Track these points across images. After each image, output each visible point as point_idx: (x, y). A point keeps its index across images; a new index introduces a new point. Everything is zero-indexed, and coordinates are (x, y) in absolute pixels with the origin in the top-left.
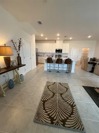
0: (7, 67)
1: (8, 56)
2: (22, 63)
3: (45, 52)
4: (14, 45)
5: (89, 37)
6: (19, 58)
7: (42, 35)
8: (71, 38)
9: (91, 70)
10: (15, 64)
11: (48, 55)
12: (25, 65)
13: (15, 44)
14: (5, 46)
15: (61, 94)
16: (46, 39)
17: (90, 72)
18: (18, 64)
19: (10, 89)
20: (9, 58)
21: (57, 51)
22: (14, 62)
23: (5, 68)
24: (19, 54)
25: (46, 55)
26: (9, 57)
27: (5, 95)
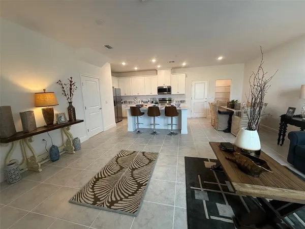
0: (48, 125)
1: (49, 107)
2: (78, 118)
3: (137, 95)
4: (63, 88)
5: (220, 58)
6: (71, 110)
7: (124, 64)
8: (184, 64)
9: (225, 126)
10: (63, 119)
11: (143, 100)
12: (83, 121)
13: (64, 86)
14: (45, 92)
15: (133, 169)
16: (136, 69)
17: (224, 131)
18: (70, 120)
19: (53, 161)
20: (52, 110)
21: (161, 90)
22: (61, 117)
23: (45, 126)
24: (70, 103)
25: (139, 100)
26: (50, 109)
27: (40, 170)
